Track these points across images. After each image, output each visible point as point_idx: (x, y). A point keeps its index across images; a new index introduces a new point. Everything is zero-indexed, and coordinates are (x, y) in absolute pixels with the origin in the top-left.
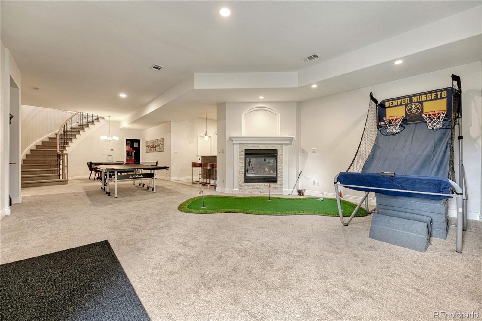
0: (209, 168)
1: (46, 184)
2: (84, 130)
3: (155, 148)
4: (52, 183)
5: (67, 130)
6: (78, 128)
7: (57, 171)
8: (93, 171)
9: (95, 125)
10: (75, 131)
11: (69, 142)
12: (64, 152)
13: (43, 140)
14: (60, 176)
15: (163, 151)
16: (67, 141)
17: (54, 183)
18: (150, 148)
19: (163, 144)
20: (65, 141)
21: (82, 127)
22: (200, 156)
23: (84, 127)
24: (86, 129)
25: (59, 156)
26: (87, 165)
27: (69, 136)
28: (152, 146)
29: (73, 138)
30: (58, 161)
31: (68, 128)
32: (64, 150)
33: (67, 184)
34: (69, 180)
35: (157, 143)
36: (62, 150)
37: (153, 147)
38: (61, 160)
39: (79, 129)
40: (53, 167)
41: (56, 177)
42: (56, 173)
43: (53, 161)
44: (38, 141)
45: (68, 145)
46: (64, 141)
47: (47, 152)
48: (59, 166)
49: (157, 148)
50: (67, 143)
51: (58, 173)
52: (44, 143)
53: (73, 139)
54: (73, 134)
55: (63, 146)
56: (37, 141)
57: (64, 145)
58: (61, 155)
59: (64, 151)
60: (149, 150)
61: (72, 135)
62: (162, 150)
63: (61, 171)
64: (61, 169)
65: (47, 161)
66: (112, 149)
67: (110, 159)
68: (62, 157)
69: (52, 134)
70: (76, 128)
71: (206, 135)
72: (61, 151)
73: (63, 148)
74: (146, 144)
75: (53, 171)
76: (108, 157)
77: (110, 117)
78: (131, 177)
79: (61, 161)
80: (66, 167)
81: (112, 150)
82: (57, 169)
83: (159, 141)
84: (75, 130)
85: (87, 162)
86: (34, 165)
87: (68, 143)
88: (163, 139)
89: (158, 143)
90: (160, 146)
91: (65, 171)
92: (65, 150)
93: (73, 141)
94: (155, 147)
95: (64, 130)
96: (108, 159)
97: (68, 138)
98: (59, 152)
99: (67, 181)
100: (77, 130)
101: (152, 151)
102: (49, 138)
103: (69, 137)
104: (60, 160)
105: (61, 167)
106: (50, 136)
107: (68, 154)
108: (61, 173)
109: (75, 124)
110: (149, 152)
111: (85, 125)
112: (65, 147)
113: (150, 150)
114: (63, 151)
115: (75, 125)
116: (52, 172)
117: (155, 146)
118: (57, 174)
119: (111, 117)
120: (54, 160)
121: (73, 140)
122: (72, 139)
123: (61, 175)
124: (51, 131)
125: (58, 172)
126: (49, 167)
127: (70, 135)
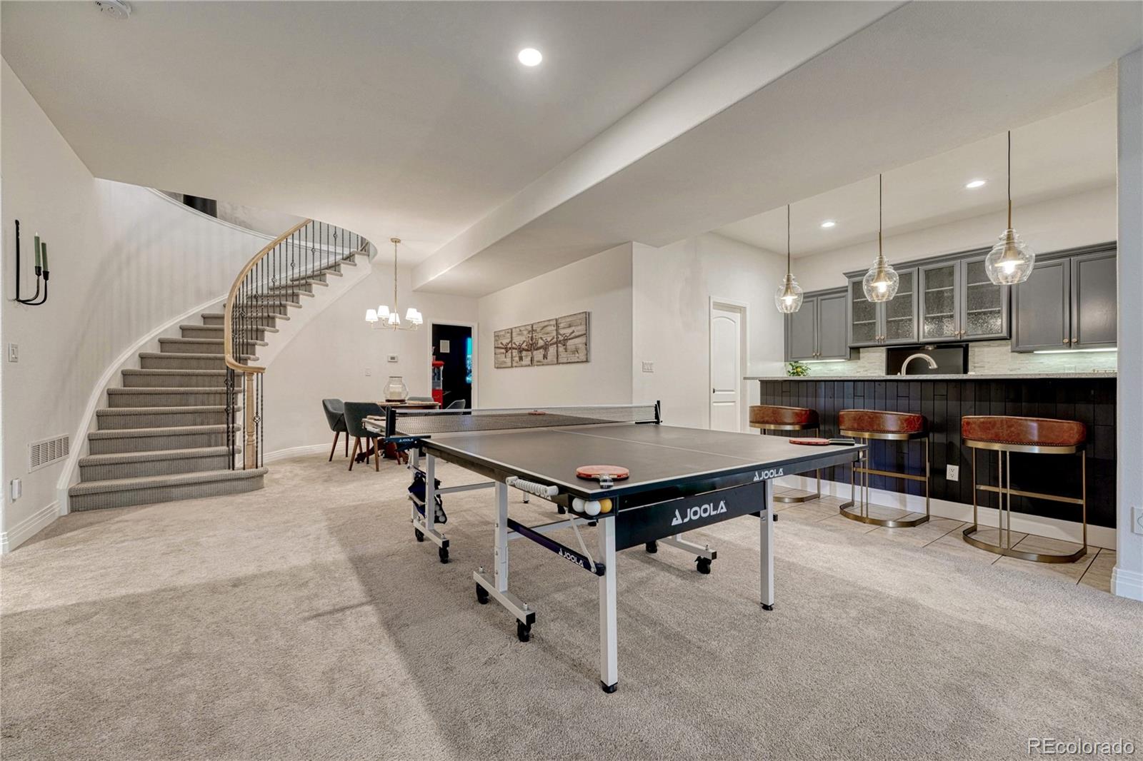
0: (891, 437)
1: (185, 489)
2: (310, 291)
3: (542, 351)
4: (205, 487)
5: (260, 292)
6: (292, 287)
7: (226, 435)
8: (341, 433)
9: (341, 275)
10: (283, 296)
11: (268, 328)
12: (250, 364)
13: (186, 323)
14: (237, 456)
15: (587, 361)
16: (260, 327)
17: (213, 486)
18: (515, 353)
19: (586, 334)
20: (254, 327)
21: (303, 282)
22: (753, 378)
23: (309, 281)
24: (316, 287)
25: (232, 378)
26: (324, 412)
27: (265, 310)
28: (524, 346)
29: (278, 315)
30: (230, 396)
31: (261, 285)
32: (249, 358)
33: (262, 487)
34: (266, 473)
35: (555, 333)
36: (245, 356)
37: (532, 347)
38: (240, 392)
39: (294, 288)
40: (212, 421)
41: (222, 458)
42: (222, 445)
43: (212, 397)
44: (168, 327)
45: (263, 340)
46: (249, 327)
47: (194, 363)
48: (230, 415)
49: (552, 350)
50: (259, 334)
51: (228, 445)
52: (186, 332)
53: (277, 320)
54: (277, 303)
55: (248, 344)
56: (166, 327)
57: (250, 341)
58: (239, 376)
59: (249, 361)
60: (512, 360)
61: (274, 306)
62: (582, 357)
63: (239, 435)
64: (239, 430)
65: (192, 398)
66: (392, 355)
67: (397, 390)
68: (244, 381)
69: (211, 305)
70: (286, 287)
71: (787, 290)
72: (239, 360)
73: (245, 352)
74: (496, 340)
75: (213, 436)
76: (390, 383)
77: (396, 241)
78: (680, 521)
79: (240, 397)
80: (256, 421)
81: (393, 358)
82: (225, 426)
83: (561, 325)
84: (283, 292)
85: (323, 402)
86: (145, 414)
87: (263, 331)
88: (587, 316)
89: (558, 333)
90: (570, 343)
91: (255, 437)
92: (252, 356)
93: (277, 328)
94: (545, 347)
95: (249, 293)
96: (392, 390)
97: (262, 318)
98: (233, 361)
99: (261, 476)
100: (290, 291)
101: (527, 361)
102: (205, 318)
103: (265, 314)
104: (235, 393)
105: (239, 421)
106: (207, 312)
107: (264, 369)
108: (239, 443)
109: (283, 275)
110: (510, 364)
111: (312, 277)
112: (254, 345)
113: (517, 359)
114: (246, 360)
115: (283, 278)
116: (209, 438)
117: (541, 343)
118: (224, 449)
119: (399, 241)
120: (216, 393)
121: (279, 322)
122: (273, 318)
123: (240, 452)
124: (211, 294)
125: (228, 440)
126: (199, 420)
127: (267, 306)
